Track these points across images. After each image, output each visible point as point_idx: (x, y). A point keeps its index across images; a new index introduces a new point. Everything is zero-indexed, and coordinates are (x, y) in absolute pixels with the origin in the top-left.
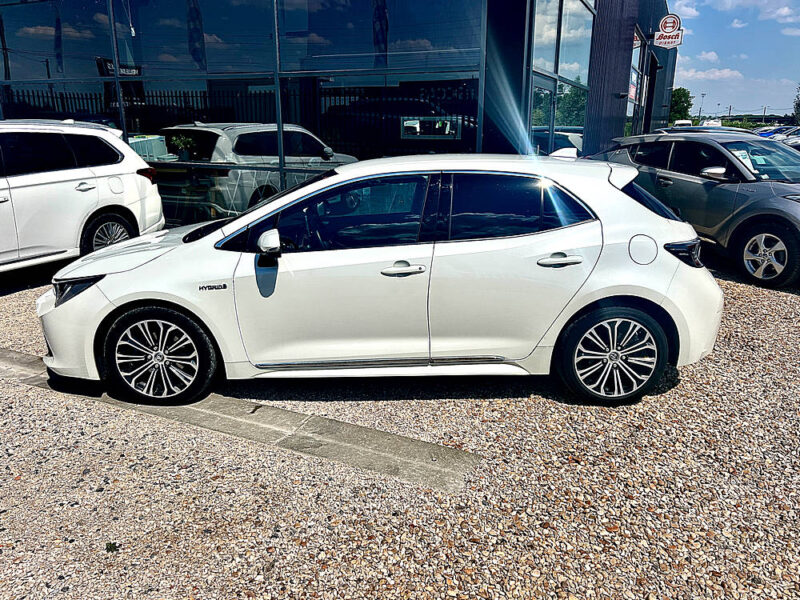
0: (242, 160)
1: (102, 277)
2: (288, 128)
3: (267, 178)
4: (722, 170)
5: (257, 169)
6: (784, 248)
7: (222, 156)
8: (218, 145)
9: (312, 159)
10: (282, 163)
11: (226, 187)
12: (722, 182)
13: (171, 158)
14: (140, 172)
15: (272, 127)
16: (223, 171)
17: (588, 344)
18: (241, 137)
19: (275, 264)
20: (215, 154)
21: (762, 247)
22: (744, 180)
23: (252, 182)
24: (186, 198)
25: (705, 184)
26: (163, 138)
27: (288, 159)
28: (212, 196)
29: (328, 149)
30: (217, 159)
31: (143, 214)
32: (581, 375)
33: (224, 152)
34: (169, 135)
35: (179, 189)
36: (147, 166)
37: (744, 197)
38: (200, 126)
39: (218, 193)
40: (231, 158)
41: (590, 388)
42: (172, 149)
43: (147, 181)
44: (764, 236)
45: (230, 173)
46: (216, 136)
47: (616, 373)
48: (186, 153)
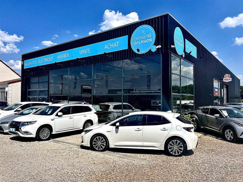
0: (115, 111)
1: (92, 130)
2: (124, 103)
3: (119, 114)
4: (218, 115)
5: (117, 112)
6: (232, 133)
7: (111, 110)
8: (110, 107)
9: (130, 110)
10: (122, 111)
11: (111, 116)
12: (219, 118)
13: (100, 110)
14: (95, 113)
15: (121, 104)
16: (110, 113)
17: (170, 145)
18: (115, 106)
19: (118, 128)
20: (109, 109)
21: (228, 133)
22: (223, 117)
23: (116, 115)
24: (102, 118)
25: (216, 118)
26: (99, 106)
27: (124, 110)
28: (108, 118)
29: (133, 108)
30: (109, 110)
31: (95, 121)
32: (170, 150)
33: (111, 109)
34: (100, 105)
35: (101, 116)
36: (96, 112)
37: (223, 121)
38: (107, 103)
39: (109, 117)
40: (112, 110)
41: (171, 153)
42: (101, 108)
43: (96, 115)
44: (228, 130)
45: (112, 113)
46: (110, 106)
47: (176, 150)
48: (103, 109)
